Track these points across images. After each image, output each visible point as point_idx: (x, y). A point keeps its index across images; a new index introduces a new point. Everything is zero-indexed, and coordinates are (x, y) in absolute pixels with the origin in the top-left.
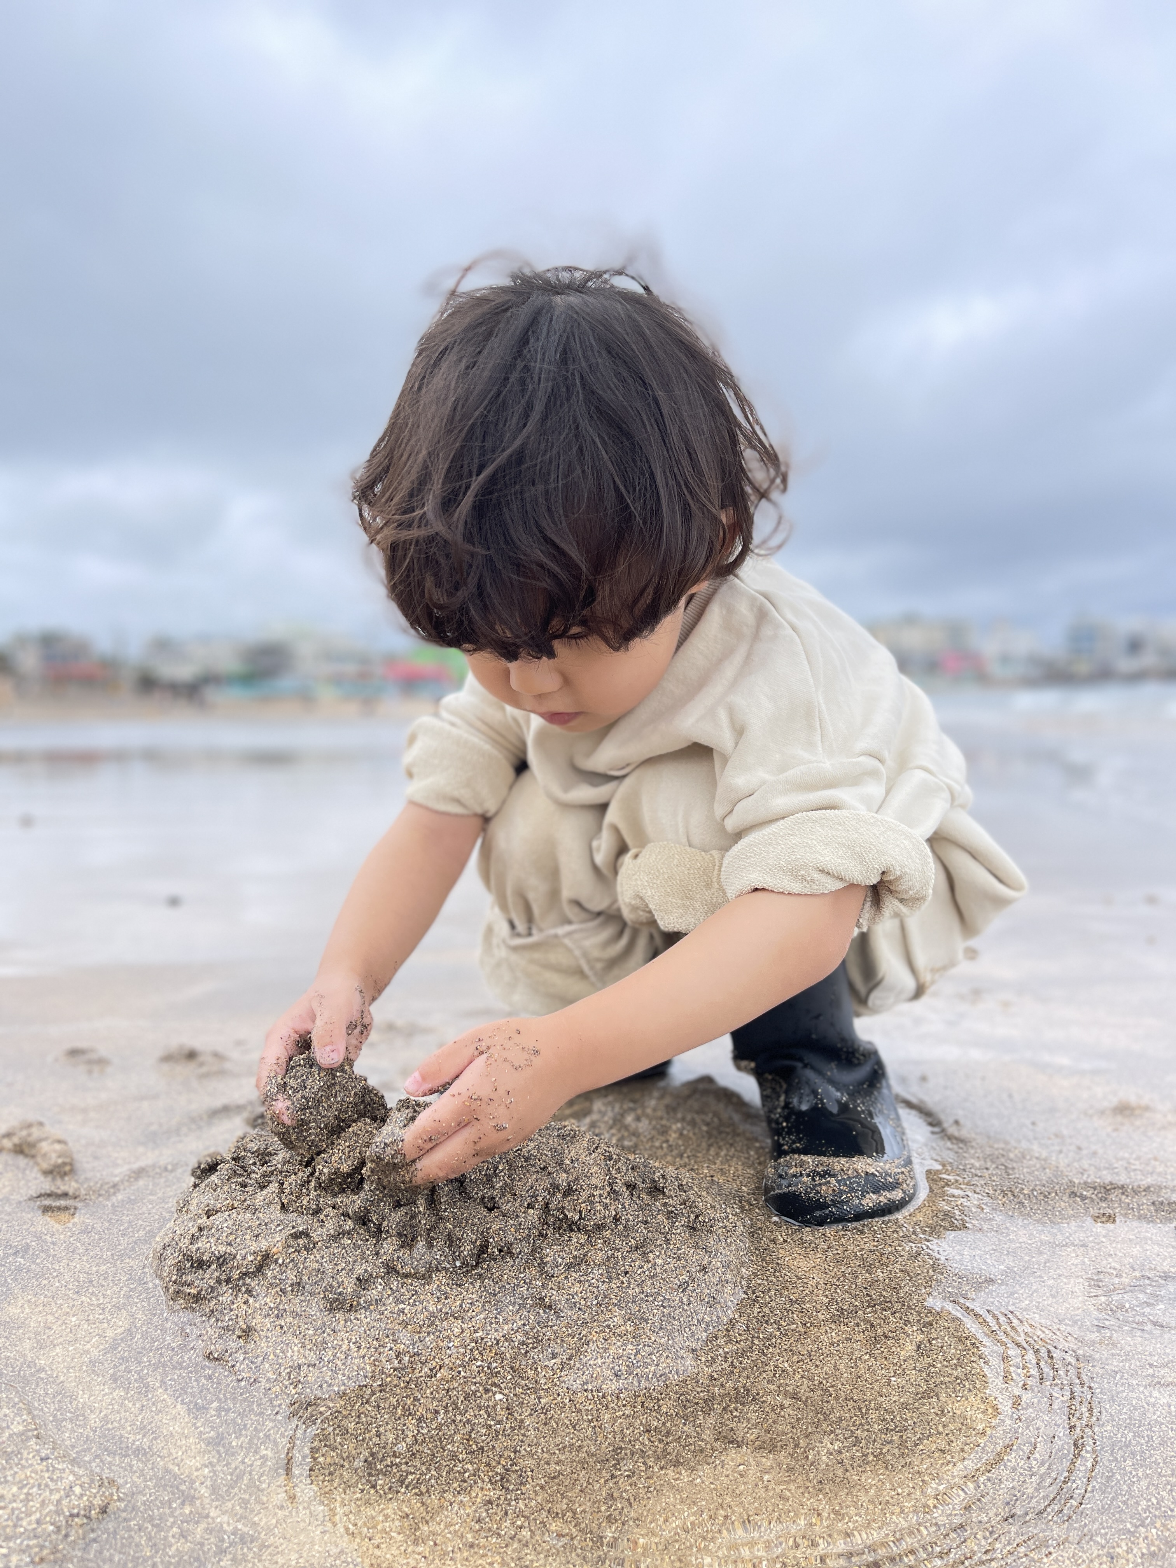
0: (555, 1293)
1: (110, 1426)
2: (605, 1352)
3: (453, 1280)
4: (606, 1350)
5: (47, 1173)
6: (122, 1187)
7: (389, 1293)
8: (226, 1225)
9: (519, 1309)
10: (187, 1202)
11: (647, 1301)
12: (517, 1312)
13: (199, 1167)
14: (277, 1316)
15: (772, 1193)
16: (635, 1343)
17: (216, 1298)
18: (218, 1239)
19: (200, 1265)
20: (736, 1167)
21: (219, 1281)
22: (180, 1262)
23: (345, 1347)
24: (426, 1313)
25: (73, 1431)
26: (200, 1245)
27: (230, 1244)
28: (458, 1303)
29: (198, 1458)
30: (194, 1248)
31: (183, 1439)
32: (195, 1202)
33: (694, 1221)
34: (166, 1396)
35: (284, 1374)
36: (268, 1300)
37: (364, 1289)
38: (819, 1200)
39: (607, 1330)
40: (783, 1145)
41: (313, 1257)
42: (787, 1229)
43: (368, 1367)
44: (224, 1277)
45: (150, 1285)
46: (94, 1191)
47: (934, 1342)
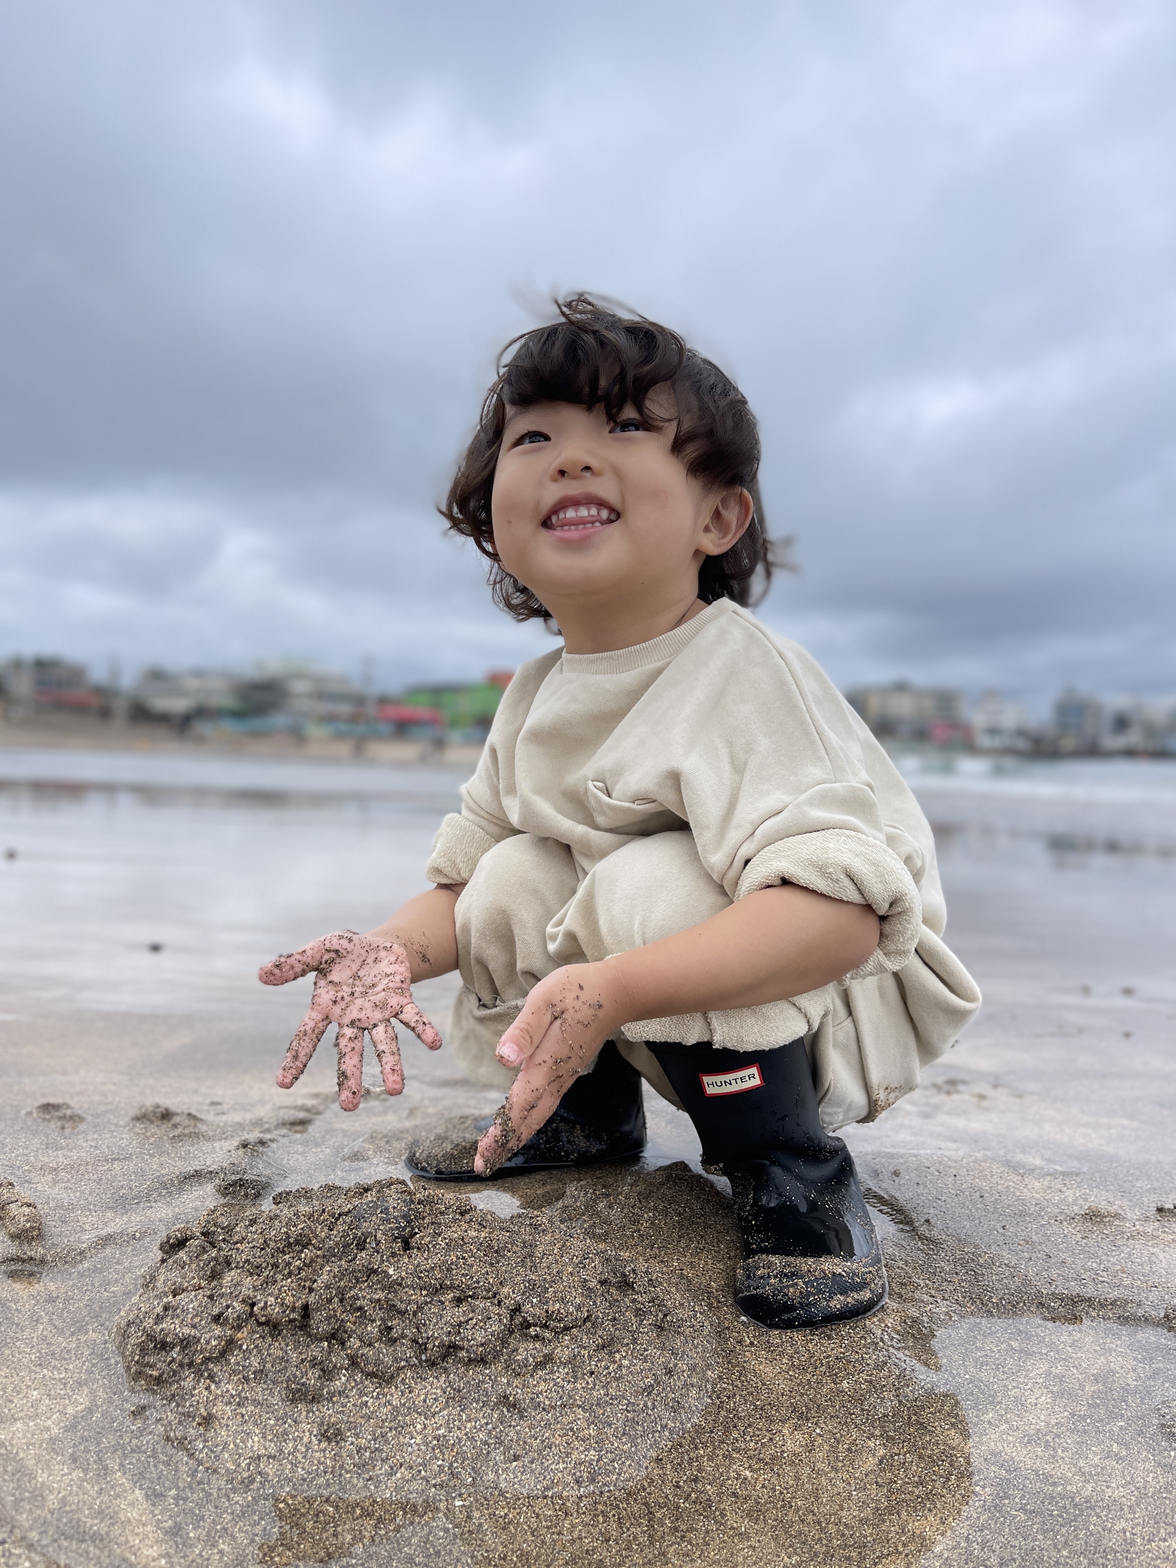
0: (519, 1391)
1: (68, 1508)
2: (567, 1456)
3: (418, 1373)
4: (568, 1455)
5: (14, 1237)
6: (88, 1255)
7: (353, 1384)
8: (191, 1306)
9: (483, 1406)
10: (153, 1278)
11: (611, 1404)
12: (481, 1410)
13: (168, 1241)
14: (239, 1404)
15: (741, 1295)
16: (598, 1449)
17: (177, 1382)
18: (183, 1320)
19: (164, 1346)
20: (706, 1262)
21: (181, 1365)
22: (143, 1342)
23: (305, 1440)
24: (389, 1407)
25: (31, 1512)
26: (164, 1325)
27: (194, 1326)
28: (422, 1398)
29: (155, 1548)
30: (158, 1329)
31: (141, 1527)
32: (162, 1278)
33: (662, 1320)
34: (124, 1480)
35: (243, 1465)
36: (230, 1387)
37: (327, 1380)
38: (786, 1302)
39: (571, 1434)
40: (752, 1244)
41: (277, 1344)
42: (754, 1330)
43: (328, 1462)
44: (186, 1361)
45: (112, 1361)
46: (60, 1258)
47: (896, 1458)
